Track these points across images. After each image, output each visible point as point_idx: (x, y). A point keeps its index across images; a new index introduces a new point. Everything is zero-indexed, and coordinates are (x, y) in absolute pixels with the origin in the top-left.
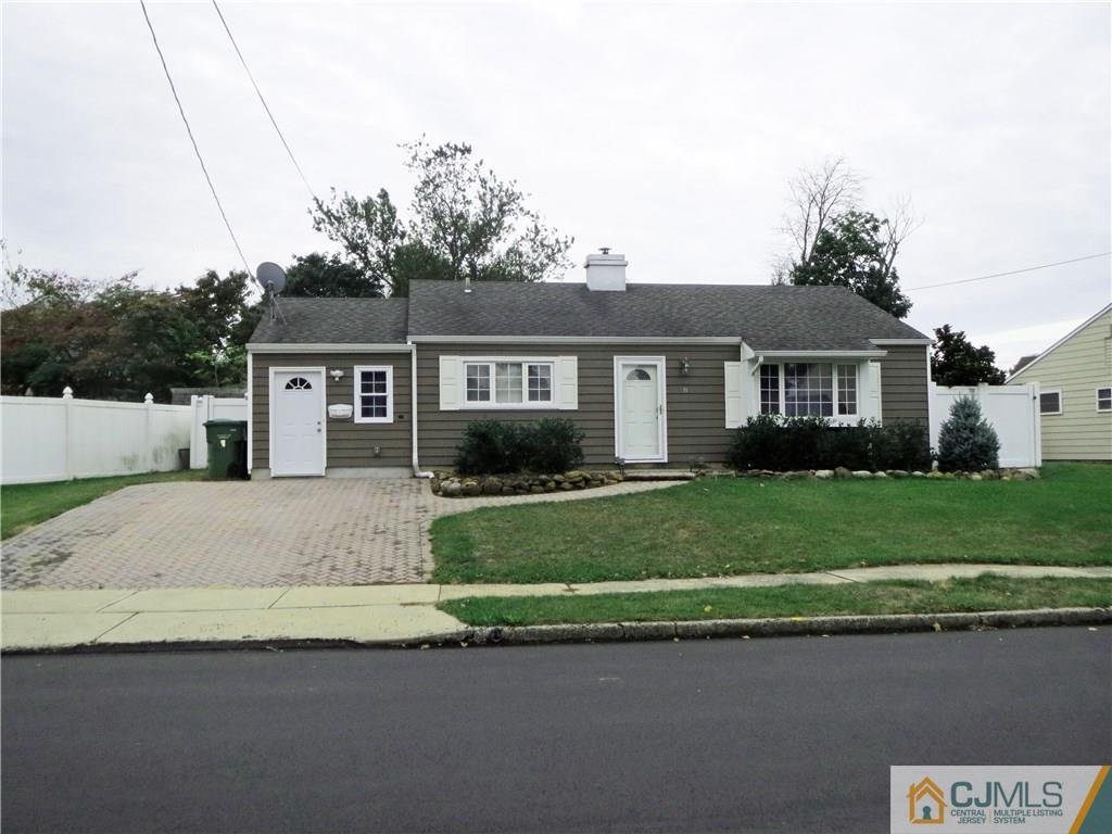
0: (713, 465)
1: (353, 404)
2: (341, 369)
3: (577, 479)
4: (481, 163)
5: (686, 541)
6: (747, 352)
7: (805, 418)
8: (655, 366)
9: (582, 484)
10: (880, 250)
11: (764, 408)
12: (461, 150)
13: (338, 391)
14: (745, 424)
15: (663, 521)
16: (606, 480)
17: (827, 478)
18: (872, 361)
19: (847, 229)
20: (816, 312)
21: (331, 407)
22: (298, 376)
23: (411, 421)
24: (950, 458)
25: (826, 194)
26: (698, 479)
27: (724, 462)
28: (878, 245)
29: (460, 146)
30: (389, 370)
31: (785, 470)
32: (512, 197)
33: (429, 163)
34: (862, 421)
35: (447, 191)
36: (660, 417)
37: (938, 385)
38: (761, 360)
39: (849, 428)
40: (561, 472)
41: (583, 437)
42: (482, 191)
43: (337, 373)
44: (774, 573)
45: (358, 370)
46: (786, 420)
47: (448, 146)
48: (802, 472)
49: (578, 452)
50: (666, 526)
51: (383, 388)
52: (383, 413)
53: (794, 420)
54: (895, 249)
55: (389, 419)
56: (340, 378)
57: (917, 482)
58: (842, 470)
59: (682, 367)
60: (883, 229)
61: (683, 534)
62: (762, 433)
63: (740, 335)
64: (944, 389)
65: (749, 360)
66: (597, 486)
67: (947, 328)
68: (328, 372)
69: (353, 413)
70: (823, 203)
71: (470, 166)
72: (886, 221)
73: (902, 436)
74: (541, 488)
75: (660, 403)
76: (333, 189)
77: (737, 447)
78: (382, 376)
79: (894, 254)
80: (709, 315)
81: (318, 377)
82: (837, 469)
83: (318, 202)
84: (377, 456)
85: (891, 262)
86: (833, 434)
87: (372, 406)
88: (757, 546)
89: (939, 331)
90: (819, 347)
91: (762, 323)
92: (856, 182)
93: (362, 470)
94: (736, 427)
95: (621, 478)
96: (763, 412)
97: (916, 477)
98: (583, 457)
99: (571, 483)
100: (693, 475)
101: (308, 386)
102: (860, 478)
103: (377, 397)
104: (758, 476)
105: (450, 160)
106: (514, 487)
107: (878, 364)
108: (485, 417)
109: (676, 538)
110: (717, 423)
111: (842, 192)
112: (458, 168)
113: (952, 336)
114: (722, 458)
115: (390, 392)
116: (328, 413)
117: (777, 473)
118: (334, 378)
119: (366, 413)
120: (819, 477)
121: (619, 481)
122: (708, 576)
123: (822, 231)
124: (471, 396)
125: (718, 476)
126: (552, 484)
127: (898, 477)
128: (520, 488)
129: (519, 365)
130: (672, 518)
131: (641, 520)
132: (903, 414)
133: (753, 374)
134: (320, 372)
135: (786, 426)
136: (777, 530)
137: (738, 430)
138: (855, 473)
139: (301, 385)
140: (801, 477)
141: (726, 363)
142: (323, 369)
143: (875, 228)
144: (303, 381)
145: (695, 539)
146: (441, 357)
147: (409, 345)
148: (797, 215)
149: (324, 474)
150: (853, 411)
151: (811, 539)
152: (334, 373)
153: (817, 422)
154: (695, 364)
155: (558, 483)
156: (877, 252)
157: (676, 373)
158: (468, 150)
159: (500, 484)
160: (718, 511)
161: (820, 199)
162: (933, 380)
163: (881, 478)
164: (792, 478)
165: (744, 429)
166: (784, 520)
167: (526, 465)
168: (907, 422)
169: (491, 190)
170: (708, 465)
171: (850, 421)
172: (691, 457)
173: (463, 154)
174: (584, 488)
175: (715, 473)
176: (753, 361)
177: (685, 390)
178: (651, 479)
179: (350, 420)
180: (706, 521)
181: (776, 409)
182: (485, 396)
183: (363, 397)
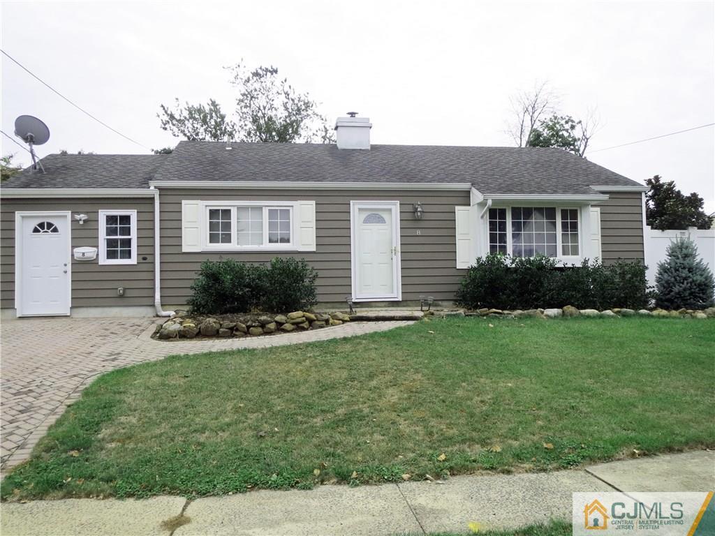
0: (445, 303)
1: (97, 247)
2: (86, 213)
3: (299, 320)
4: (285, 81)
5: (394, 408)
6: (477, 196)
7: (532, 258)
8: (390, 210)
9: (305, 325)
10: (576, 144)
11: (493, 248)
12: (270, 71)
13: (83, 233)
14: (475, 265)
15: (371, 376)
16: (331, 321)
17: (555, 317)
18: (592, 206)
19: (551, 128)
20: (538, 165)
21: (76, 250)
22: (46, 221)
23: (153, 263)
24: (668, 296)
25: (536, 106)
26: (426, 319)
27: (456, 301)
28: (575, 140)
29: (270, 68)
30: (133, 214)
31: (513, 308)
32: (307, 105)
33: (248, 80)
34: (586, 262)
35: (261, 101)
36: (394, 257)
37: (652, 228)
38: (490, 202)
39: (573, 268)
40: (285, 312)
41: (316, 277)
42: (286, 100)
43: (83, 217)
44: (509, 472)
45: (103, 214)
46: (514, 261)
47: (261, 68)
48: (531, 311)
49: (310, 292)
50: (374, 383)
51: (127, 231)
52: (128, 254)
53: (521, 261)
54: (586, 143)
55: (133, 260)
56: (85, 221)
57: (644, 320)
58: (570, 309)
59: (415, 211)
60: (578, 127)
61: (393, 395)
62: (491, 272)
63: (470, 182)
64: (657, 232)
65: (478, 204)
66: (321, 327)
67: (657, 178)
68: (72, 217)
69: (98, 255)
70: (533, 113)
71: (278, 83)
72: (580, 122)
73: (623, 275)
74: (260, 330)
75: (394, 245)
76: (177, 99)
77: (466, 286)
78: (126, 219)
79: (586, 146)
80: (442, 167)
81: (64, 220)
82: (565, 308)
83: (164, 109)
84: (122, 296)
85: (583, 152)
86: (558, 273)
87: (117, 248)
88: (486, 416)
89: (649, 182)
90: (544, 192)
91: (491, 173)
92: (557, 97)
93: (107, 310)
94: (466, 267)
95: (347, 318)
96: (491, 253)
97: (642, 316)
98: (314, 296)
99: (293, 324)
100: (421, 314)
101: (55, 230)
102: (588, 317)
103: (121, 239)
104: (487, 315)
105: (262, 79)
106: (231, 329)
107: (598, 209)
108: (221, 257)
109: (382, 403)
110: (449, 264)
111: (547, 105)
112: (269, 84)
113: (662, 186)
114: (452, 296)
115: (134, 236)
116: (73, 255)
117: (506, 312)
118: (78, 221)
119: (111, 255)
120: (547, 316)
121: (344, 321)
122: (410, 479)
123: (533, 130)
124: (213, 238)
125: (448, 315)
126: (272, 326)
127: (625, 315)
128: (237, 330)
129: (260, 208)
130: (383, 372)
131: (345, 374)
132: (623, 255)
133: (482, 217)
134: (66, 216)
135: (514, 266)
136: (511, 390)
137: (468, 270)
138: (582, 311)
139: (48, 228)
140: (530, 316)
141: (457, 208)
142: (69, 213)
143: (573, 127)
144: (50, 225)
145: (405, 404)
146: (184, 202)
147: (152, 190)
148: (515, 121)
149: (69, 314)
150: (575, 251)
151: (555, 405)
152: (77, 217)
153: (544, 262)
154: (427, 208)
155: (279, 324)
156: (573, 145)
157: (409, 216)
158: (276, 71)
159: (217, 326)
160: (440, 361)
161: (532, 109)
162: (648, 224)
163: (609, 316)
164: (520, 318)
165: (473, 269)
166: (518, 374)
167: (257, 305)
168: (629, 262)
169: (293, 100)
170: (440, 303)
171: (574, 261)
172: (421, 296)
173: (272, 74)
174: (307, 329)
175: (446, 311)
176: (482, 204)
177: (419, 232)
178: (377, 319)
179: (94, 262)
180: (424, 375)
181: (503, 249)
182: (227, 239)
183: (108, 240)
